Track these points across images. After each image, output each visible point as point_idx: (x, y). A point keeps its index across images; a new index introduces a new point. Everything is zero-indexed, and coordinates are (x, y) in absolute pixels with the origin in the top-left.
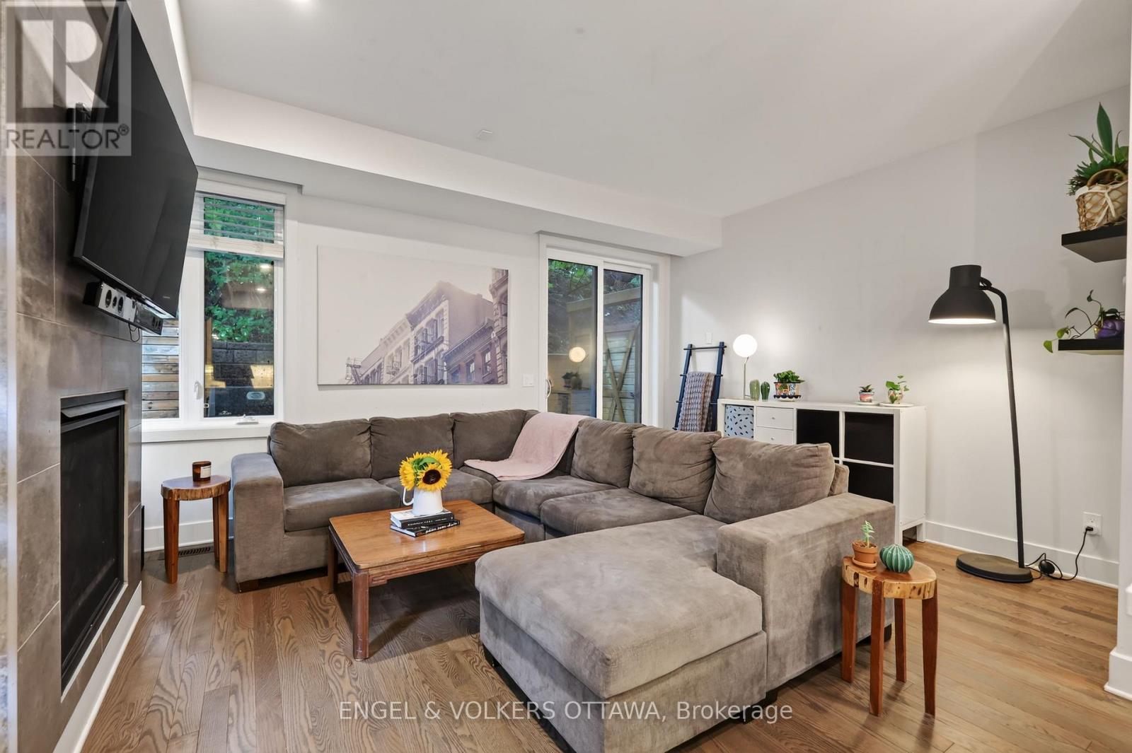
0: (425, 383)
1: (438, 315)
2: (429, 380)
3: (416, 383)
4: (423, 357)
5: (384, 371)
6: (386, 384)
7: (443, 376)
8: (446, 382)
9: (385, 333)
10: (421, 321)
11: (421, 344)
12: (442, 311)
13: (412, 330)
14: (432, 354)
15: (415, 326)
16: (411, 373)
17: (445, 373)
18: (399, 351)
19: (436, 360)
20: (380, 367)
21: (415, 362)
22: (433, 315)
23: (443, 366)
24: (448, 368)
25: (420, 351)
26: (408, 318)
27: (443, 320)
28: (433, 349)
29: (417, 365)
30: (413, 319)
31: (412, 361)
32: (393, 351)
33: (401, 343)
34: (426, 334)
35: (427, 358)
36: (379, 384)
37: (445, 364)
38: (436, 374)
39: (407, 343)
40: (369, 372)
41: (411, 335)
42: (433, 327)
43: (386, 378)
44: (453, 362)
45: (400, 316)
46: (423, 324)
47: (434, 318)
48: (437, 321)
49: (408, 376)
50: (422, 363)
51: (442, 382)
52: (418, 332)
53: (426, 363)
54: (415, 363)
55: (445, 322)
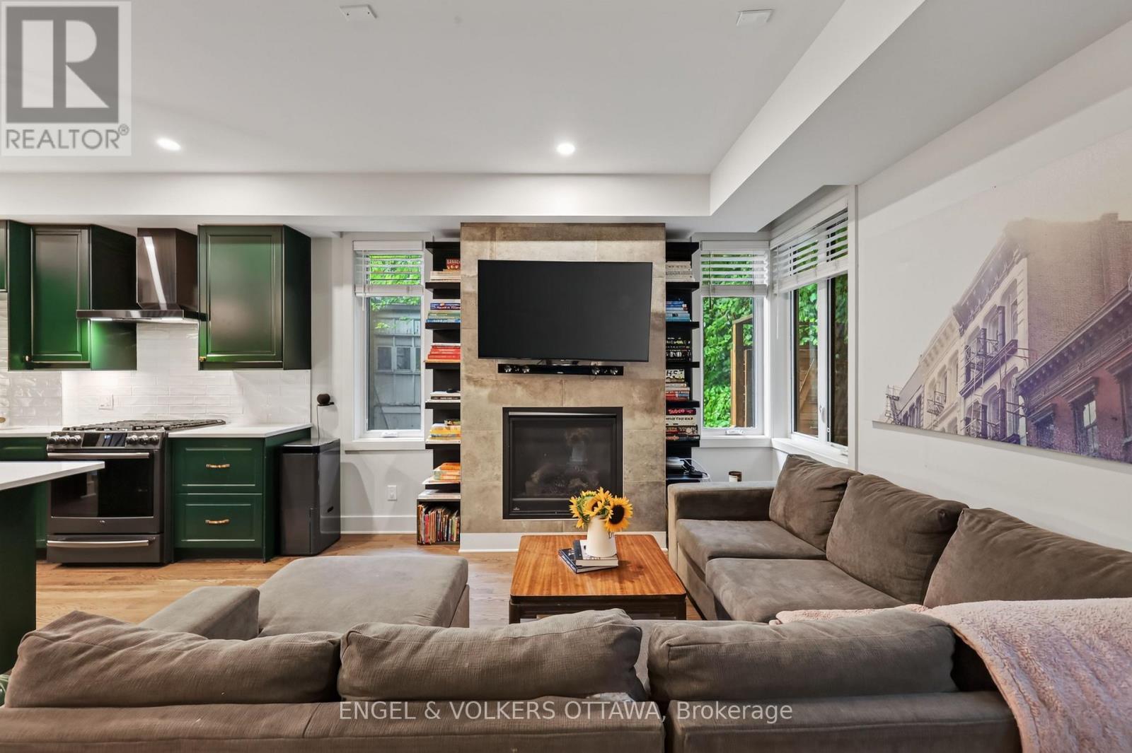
0: (984, 435)
1: (1005, 296)
2: (990, 431)
3: (968, 434)
4: (978, 385)
5: (925, 406)
6: (926, 430)
7: (1017, 428)
8: (1024, 441)
9: (923, 346)
10: (974, 316)
11: (976, 360)
12: (1014, 284)
13: (962, 334)
14: (995, 380)
15: (965, 327)
16: (961, 415)
17: (1022, 421)
18: (943, 373)
19: (1003, 392)
20: (919, 399)
21: (967, 394)
22: (996, 299)
23: (1016, 405)
24: (1029, 411)
25: (974, 374)
26: (955, 315)
27: (1015, 304)
28: (997, 367)
29: (970, 400)
30: (963, 315)
31: (961, 393)
32: (935, 375)
33: (946, 361)
34: (985, 338)
35: (986, 387)
36: (919, 427)
37: (1021, 400)
38: (1004, 420)
39: (954, 359)
40: (907, 409)
41: (959, 344)
42: (995, 323)
43: (927, 419)
44: (1035, 399)
45: (945, 314)
46: (978, 322)
47: (999, 304)
48: (1004, 308)
49: (955, 420)
50: (978, 396)
51: (1015, 440)
52: (971, 338)
53: (986, 396)
54: (966, 397)
55: (1019, 308)
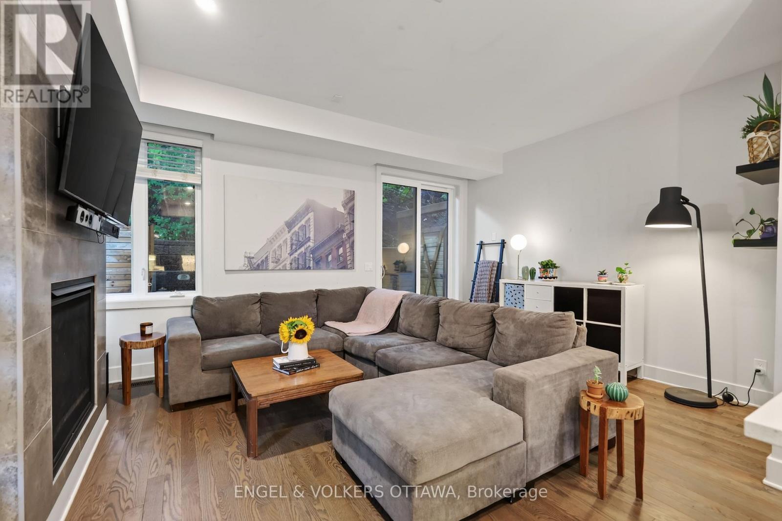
0: (298, 268)
1: (306, 222)
2: (300, 267)
3: (291, 269)
4: (296, 251)
5: (270, 260)
6: (271, 270)
7: (310, 264)
8: (312, 268)
9: (270, 235)
10: (294, 227)
11: (295, 242)
12: (309, 219)
13: (289, 232)
14: (303, 249)
15: (290, 230)
16: (288, 262)
17: (312, 262)
18: (280, 247)
19: (305, 253)
20: (267, 258)
21: (291, 255)
22: (303, 222)
23: (310, 257)
24: (313, 259)
25: (294, 247)
26: (286, 225)
27: (310, 225)
28: (303, 245)
29: (292, 257)
30: (290, 225)
31: (288, 254)
32: (276, 247)
33: (281, 242)
34: (299, 235)
35: (299, 252)
36: (267, 269)
37: (311, 256)
38: (305, 263)
39: (285, 241)
40: (259, 262)
41: (288, 236)
42: (303, 230)
43: (271, 265)
44: (316, 255)
45: (281, 223)
46: (296, 229)
47: (304, 224)
48: (305, 226)
49: (286, 264)
50: (296, 255)
51: (309, 268)
52: (293, 234)
53: (298, 255)
54: (290, 256)
55: (311, 227)
